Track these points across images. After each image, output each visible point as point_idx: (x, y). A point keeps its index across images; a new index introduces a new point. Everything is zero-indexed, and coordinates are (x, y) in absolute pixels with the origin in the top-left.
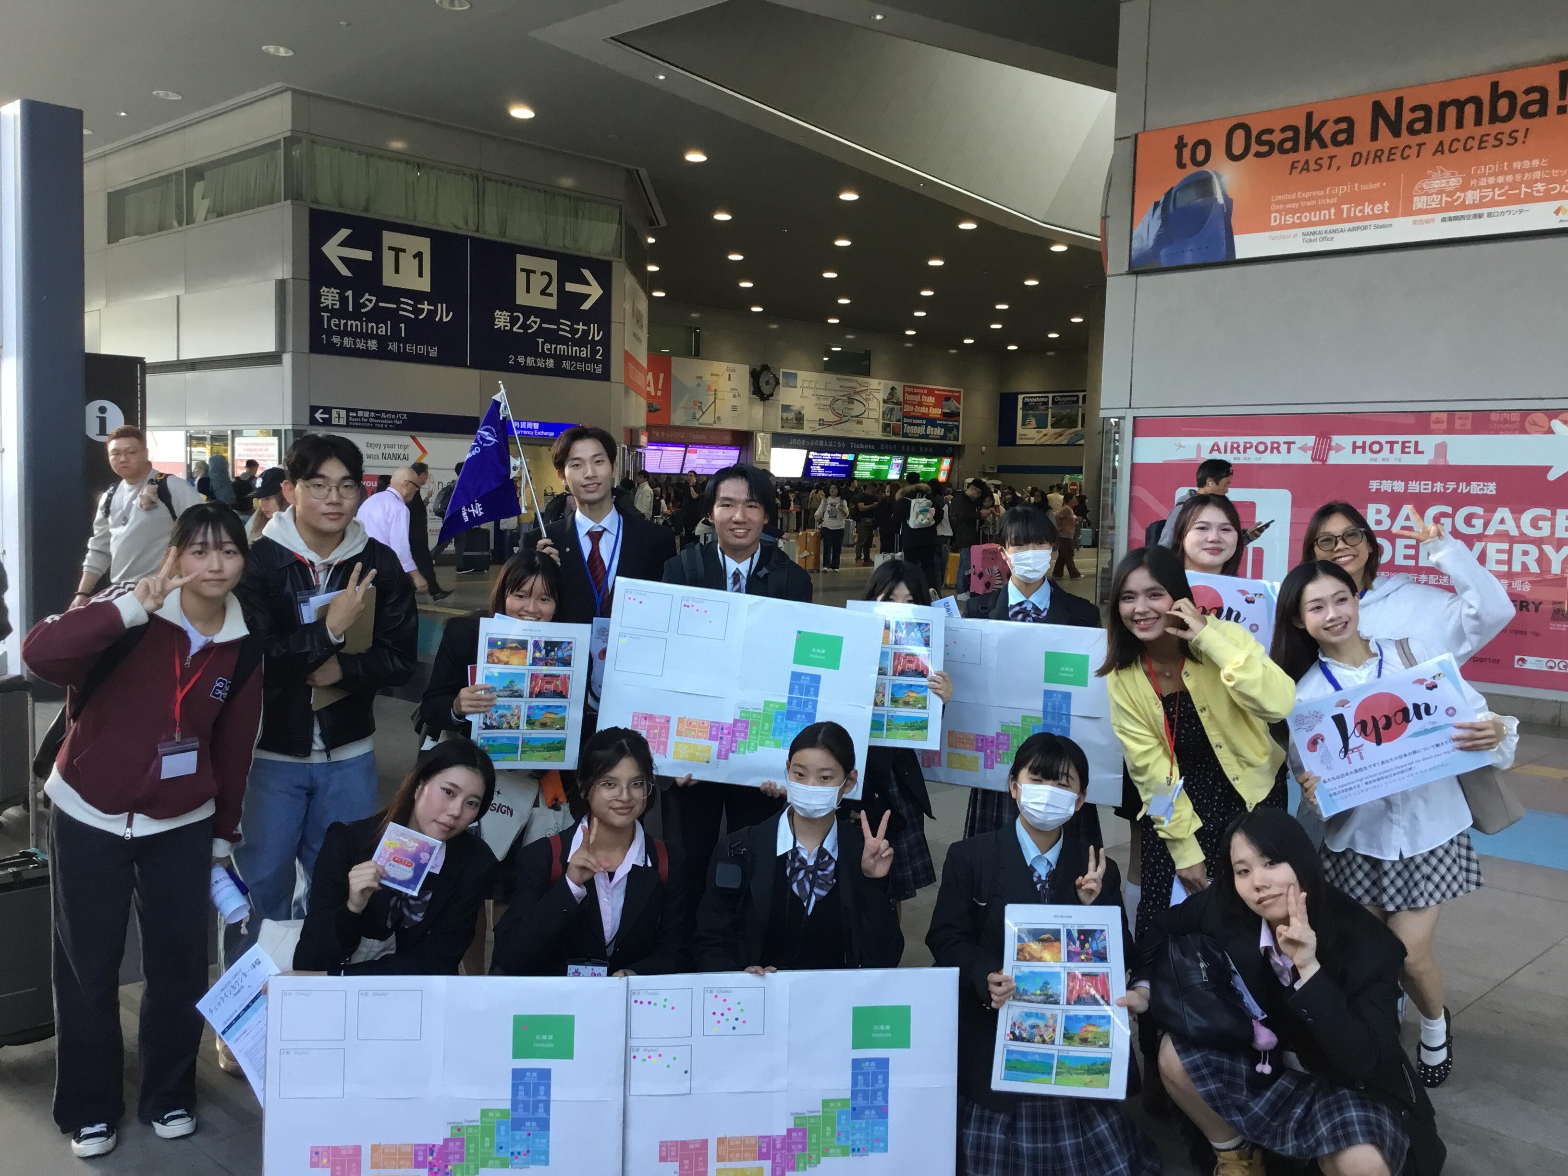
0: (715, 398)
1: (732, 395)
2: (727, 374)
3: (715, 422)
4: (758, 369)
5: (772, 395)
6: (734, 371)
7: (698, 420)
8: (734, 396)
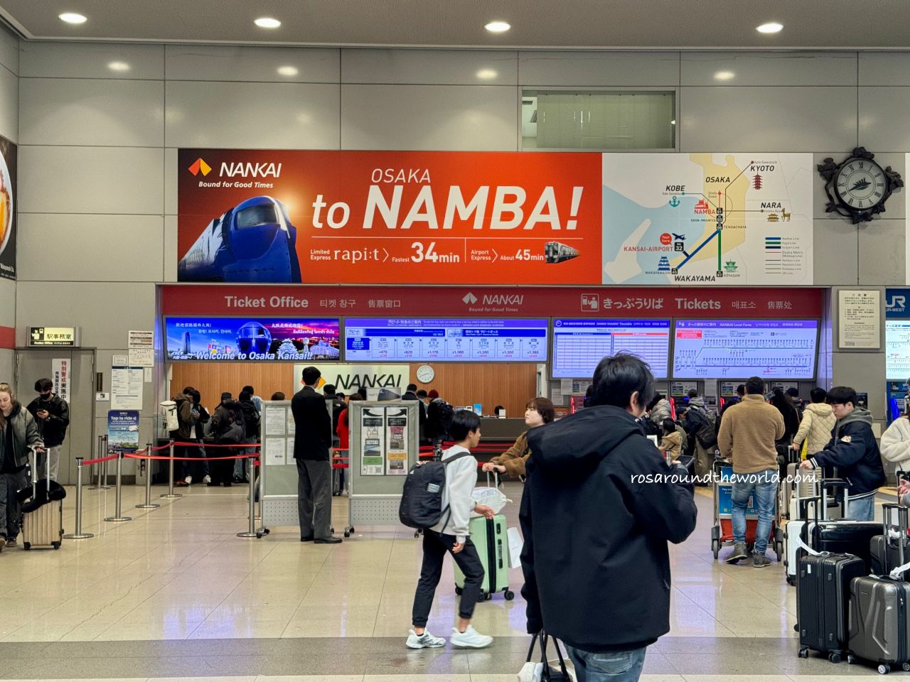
0: (720, 225)
1: (766, 215)
2: (750, 176)
3: (720, 274)
4: (838, 159)
5: (879, 208)
6: (772, 168)
7: (675, 271)
8: (773, 218)
